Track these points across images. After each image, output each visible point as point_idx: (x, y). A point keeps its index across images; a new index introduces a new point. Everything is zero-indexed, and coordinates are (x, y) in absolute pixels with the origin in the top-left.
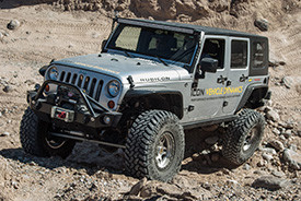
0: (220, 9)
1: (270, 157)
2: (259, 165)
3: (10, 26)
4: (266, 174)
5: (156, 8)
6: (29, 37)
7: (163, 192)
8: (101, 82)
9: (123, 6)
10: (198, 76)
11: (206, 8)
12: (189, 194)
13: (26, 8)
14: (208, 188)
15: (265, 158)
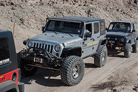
8: (52, 46)
10: (84, 40)
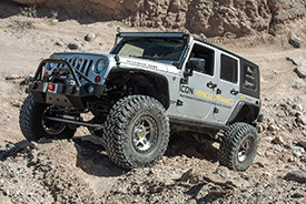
0: (260, 29)
1: (299, 154)
2: (289, 161)
3: (86, 38)
4: (295, 169)
5: (207, 27)
6: (102, 48)
7: (209, 181)
9: (179, 24)
10: (186, 75)
11: (249, 27)
12: (231, 183)
13: (100, 23)
14: (247, 179)
15: (295, 155)
